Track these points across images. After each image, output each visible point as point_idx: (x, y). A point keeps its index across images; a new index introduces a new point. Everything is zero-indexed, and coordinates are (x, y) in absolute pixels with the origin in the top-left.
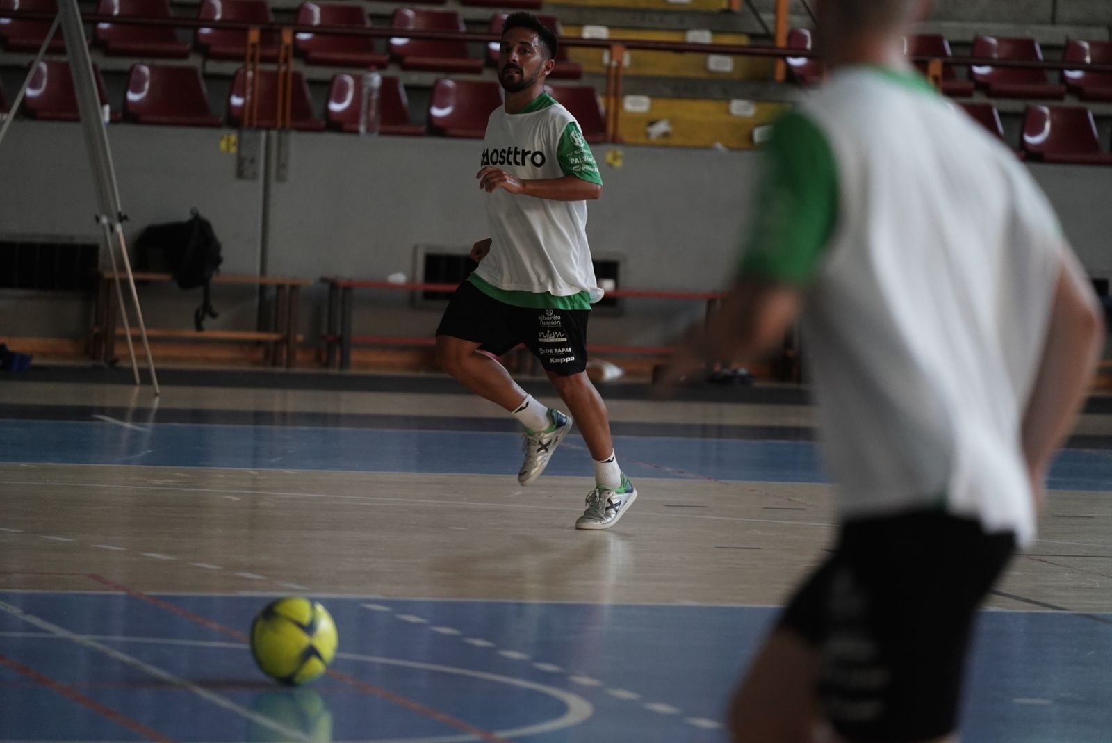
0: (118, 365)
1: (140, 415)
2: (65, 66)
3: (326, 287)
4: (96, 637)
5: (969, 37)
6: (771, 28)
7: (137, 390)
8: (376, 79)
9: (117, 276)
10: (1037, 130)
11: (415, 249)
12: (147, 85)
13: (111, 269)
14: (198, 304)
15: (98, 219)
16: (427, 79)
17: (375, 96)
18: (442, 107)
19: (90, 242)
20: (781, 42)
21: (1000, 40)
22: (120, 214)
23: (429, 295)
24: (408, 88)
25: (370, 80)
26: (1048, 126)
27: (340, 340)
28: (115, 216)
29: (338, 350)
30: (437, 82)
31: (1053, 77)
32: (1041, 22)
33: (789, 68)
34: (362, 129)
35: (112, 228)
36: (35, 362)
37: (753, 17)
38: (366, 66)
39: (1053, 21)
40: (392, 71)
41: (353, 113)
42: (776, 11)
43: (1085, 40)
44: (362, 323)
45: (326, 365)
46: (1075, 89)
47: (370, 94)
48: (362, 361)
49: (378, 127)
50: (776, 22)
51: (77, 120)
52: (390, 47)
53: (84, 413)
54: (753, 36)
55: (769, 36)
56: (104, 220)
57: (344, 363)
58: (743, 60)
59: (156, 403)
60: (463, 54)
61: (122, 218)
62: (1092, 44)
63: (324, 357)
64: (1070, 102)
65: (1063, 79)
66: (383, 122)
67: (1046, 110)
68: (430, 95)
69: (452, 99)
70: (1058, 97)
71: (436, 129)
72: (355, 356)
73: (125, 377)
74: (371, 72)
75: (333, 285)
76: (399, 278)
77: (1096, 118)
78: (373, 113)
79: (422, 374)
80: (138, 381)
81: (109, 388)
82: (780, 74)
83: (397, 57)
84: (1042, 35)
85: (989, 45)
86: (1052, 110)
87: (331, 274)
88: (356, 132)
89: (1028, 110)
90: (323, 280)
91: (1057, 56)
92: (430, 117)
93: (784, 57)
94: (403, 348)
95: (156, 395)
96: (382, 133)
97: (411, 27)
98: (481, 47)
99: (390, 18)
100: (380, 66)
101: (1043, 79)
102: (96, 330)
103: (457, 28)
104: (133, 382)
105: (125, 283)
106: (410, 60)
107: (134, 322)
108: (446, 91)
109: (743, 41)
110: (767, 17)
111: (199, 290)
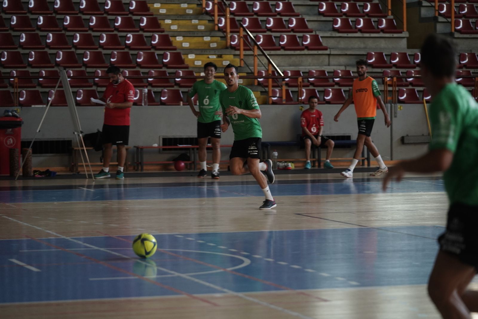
0: (80, 173)
1: (89, 187)
2: (63, 91)
3: (135, 149)
4: (106, 249)
5: (307, 71)
6: (253, 70)
7: (87, 180)
8: (146, 90)
9: (80, 148)
10: (328, 96)
11: (160, 136)
12: (82, 95)
13: (78, 147)
14: (101, 155)
15: (74, 133)
16: (159, 89)
17: (146, 95)
18: (164, 97)
19: (70, 140)
20: (256, 74)
21: (316, 71)
22: (81, 131)
23: (164, 149)
24: (154, 92)
25: (145, 90)
26: (331, 94)
27: (140, 163)
28: (80, 132)
29: (140, 166)
30: (162, 90)
31: (331, 80)
32: (326, 66)
33: (258, 81)
34: (143, 104)
35: (79, 135)
36: (57, 174)
37: (247, 68)
38: (143, 87)
39: (329, 65)
40: (150, 88)
41: (140, 100)
42: (254, 66)
43: (339, 70)
44: (146, 158)
45: (137, 170)
46: (337, 83)
47: (145, 94)
48: (147, 169)
49: (147, 104)
50: (254, 69)
51: (67, 106)
52: (148, 81)
53: (70, 187)
54: (247, 73)
55: (252, 73)
56: (76, 133)
57: (142, 169)
58: (245, 79)
59: (94, 183)
60: (168, 82)
61: (82, 132)
62: (341, 71)
63: (136, 168)
64: (336, 87)
65: (334, 81)
66: (149, 102)
67: (330, 90)
68: (161, 94)
69: (167, 95)
70: (333, 86)
71: (163, 103)
72: (145, 168)
73: (84, 177)
74: (145, 88)
75: (137, 148)
76: (156, 145)
77: (344, 91)
78: (146, 100)
79: (164, 171)
80: (87, 177)
81: (77, 180)
82: (256, 83)
83: (150, 84)
84: (327, 69)
85: (313, 72)
86: (332, 89)
87: (137, 145)
88: (142, 105)
89: (325, 89)
90: (135, 147)
91: (332, 74)
92: (161, 100)
93: (257, 78)
94: (157, 165)
95: (94, 181)
96: (149, 105)
97: (154, 75)
98: (173, 80)
99: (147, 73)
100: (147, 87)
101: (328, 81)
102: (73, 164)
103: (167, 75)
104: (86, 178)
105: (83, 150)
106: (154, 84)
107: (86, 161)
108: (165, 92)
109: (245, 74)
110: (251, 68)
111: (101, 151)
